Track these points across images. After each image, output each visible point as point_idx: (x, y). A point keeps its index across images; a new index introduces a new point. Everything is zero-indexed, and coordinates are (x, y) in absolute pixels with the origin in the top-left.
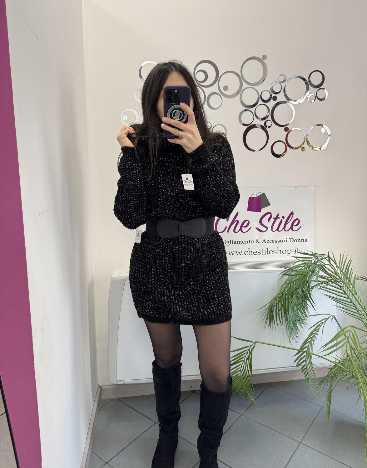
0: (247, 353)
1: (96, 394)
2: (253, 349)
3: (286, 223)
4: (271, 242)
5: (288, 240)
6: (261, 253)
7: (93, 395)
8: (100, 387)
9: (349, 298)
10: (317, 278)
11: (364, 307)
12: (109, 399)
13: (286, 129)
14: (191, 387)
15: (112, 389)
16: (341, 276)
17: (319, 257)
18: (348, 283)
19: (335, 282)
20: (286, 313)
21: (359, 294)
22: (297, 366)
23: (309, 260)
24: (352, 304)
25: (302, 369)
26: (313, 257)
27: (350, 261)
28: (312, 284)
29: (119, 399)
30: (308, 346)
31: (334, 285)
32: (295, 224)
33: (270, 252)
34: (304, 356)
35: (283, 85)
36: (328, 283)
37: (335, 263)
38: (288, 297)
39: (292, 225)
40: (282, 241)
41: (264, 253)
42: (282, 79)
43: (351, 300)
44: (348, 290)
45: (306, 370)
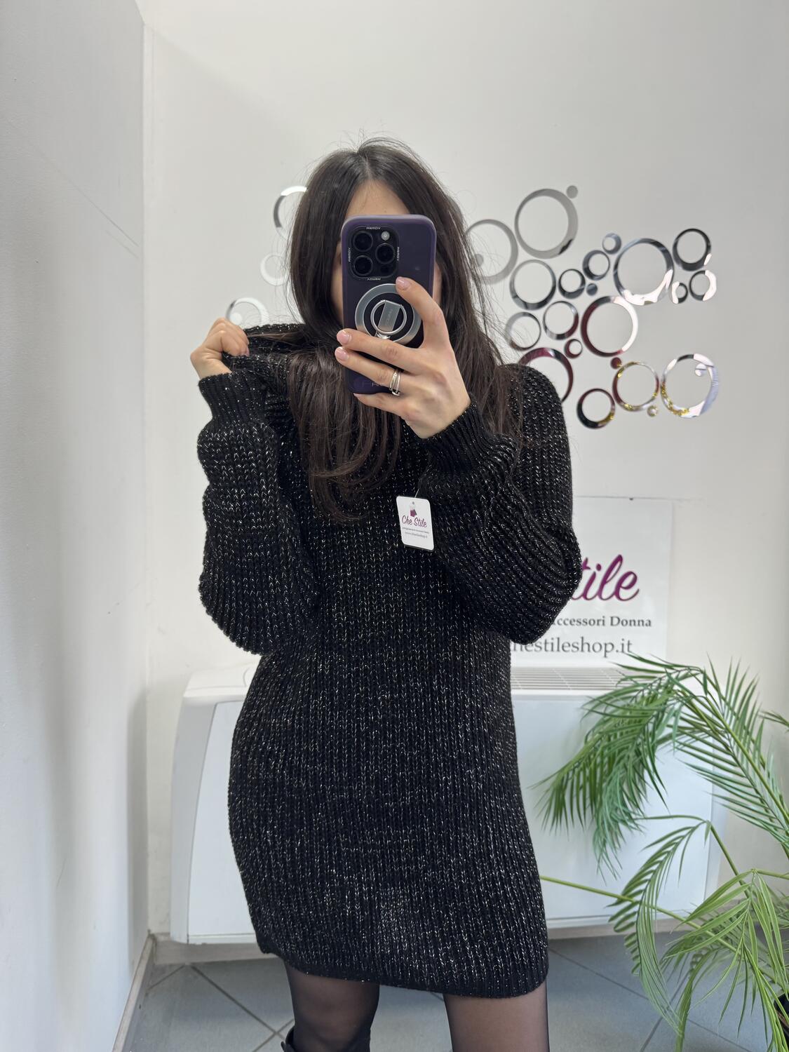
1: (142, 958)
3: (604, 582)
4: (567, 622)
5: (608, 621)
6: (543, 649)
8: (153, 937)
9: (747, 777)
10: (676, 722)
11: (781, 797)
12: (171, 966)
13: (615, 363)
16: (727, 722)
17: (679, 671)
18: (746, 737)
19: (715, 734)
20: (594, 801)
21: (770, 767)
22: (617, 929)
23: (654, 677)
24: (752, 791)
26: (662, 669)
27: (752, 688)
28: (662, 733)
29: (194, 967)
30: (645, 890)
31: (710, 740)
32: (626, 583)
33: (563, 647)
34: (634, 913)
35: (613, 258)
36: (697, 735)
37: (717, 688)
38: (602, 761)
39: (619, 585)
40: (592, 622)
41: (549, 647)
42: (611, 245)
43: (750, 780)
44: (745, 758)
45: (635, 946)
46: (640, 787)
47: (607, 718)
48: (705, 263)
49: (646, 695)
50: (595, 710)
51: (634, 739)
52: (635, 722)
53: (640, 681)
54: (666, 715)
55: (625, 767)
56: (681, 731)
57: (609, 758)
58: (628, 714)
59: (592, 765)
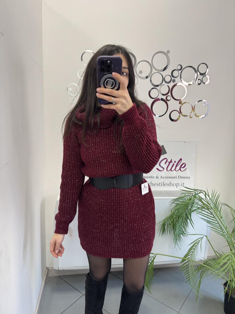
1: (45, 274)
3: (177, 166)
4: (166, 178)
5: (177, 177)
6: (159, 185)
7: (42, 276)
8: (47, 268)
10: (197, 206)
11: (226, 227)
12: (53, 276)
13: (180, 103)
16: (212, 206)
17: (198, 191)
18: (217, 210)
19: (208, 209)
20: (174, 228)
21: (223, 218)
23: (191, 193)
24: (218, 225)
26: (193, 191)
27: (219, 196)
29: (60, 277)
31: (207, 211)
32: (183, 166)
33: (165, 185)
35: (180, 71)
36: (203, 209)
37: (209, 196)
39: (181, 167)
40: (173, 178)
41: (161, 185)
42: (179, 68)
43: (218, 222)
44: (216, 216)
46: (186, 224)
47: (177, 205)
48: (206, 74)
49: (188, 198)
50: (174, 203)
51: (185, 211)
52: (185, 206)
53: (187, 194)
54: (194, 204)
55: (183, 218)
56: (199, 208)
57: (178, 216)
58: (183, 204)
59: (173, 218)
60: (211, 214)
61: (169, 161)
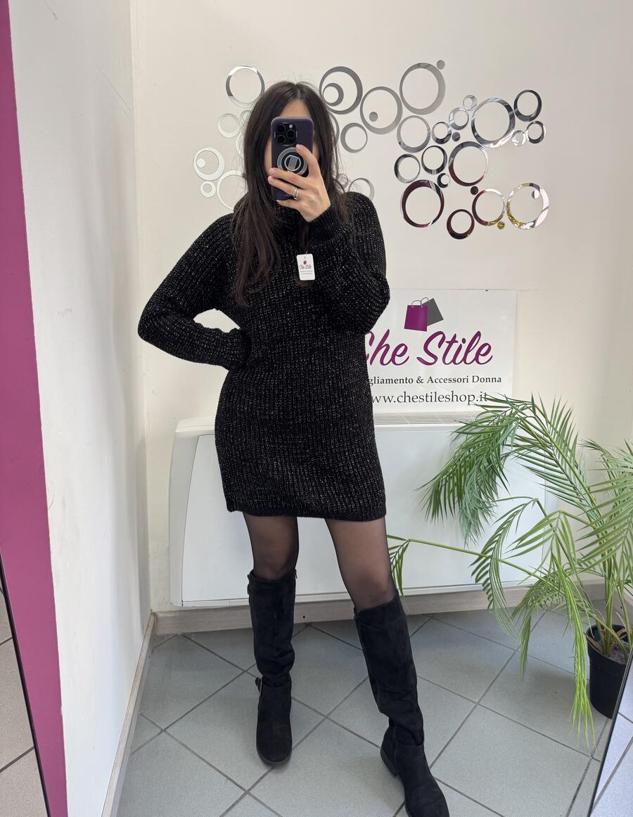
0: (395, 557)
1: (148, 626)
2: (404, 551)
3: (468, 351)
4: (442, 381)
5: (470, 379)
6: (425, 400)
7: (143, 627)
8: (154, 614)
9: (565, 473)
10: (512, 440)
12: (168, 635)
13: (474, 191)
14: (304, 617)
15: (174, 617)
16: (552, 438)
17: (519, 406)
18: (564, 448)
19: (543, 447)
20: (460, 497)
21: (581, 467)
22: (477, 580)
23: (501, 411)
24: (568, 482)
25: (483, 585)
26: (508, 405)
27: (569, 413)
28: (505, 450)
29: (185, 636)
30: (494, 548)
31: (541, 451)
32: (483, 352)
33: (439, 398)
34: (488, 565)
35: (471, 113)
36: (531, 449)
37: (545, 416)
38: (465, 470)
39: (478, 353)
40: (459, 380)
41: (429, 399)
42: (469, 103)
43: (567, 476)
44: (564, 461)
45: (490, 587)
60: (551, 456)
61: (449, 338)
